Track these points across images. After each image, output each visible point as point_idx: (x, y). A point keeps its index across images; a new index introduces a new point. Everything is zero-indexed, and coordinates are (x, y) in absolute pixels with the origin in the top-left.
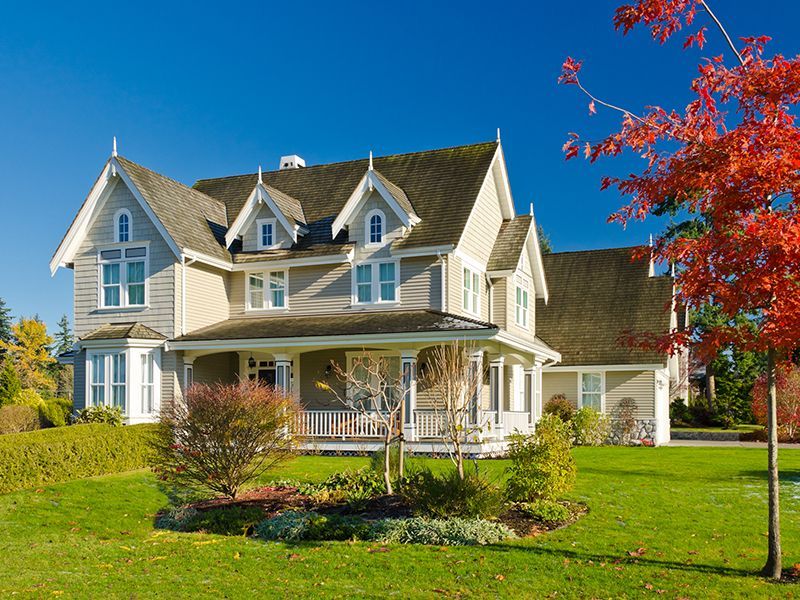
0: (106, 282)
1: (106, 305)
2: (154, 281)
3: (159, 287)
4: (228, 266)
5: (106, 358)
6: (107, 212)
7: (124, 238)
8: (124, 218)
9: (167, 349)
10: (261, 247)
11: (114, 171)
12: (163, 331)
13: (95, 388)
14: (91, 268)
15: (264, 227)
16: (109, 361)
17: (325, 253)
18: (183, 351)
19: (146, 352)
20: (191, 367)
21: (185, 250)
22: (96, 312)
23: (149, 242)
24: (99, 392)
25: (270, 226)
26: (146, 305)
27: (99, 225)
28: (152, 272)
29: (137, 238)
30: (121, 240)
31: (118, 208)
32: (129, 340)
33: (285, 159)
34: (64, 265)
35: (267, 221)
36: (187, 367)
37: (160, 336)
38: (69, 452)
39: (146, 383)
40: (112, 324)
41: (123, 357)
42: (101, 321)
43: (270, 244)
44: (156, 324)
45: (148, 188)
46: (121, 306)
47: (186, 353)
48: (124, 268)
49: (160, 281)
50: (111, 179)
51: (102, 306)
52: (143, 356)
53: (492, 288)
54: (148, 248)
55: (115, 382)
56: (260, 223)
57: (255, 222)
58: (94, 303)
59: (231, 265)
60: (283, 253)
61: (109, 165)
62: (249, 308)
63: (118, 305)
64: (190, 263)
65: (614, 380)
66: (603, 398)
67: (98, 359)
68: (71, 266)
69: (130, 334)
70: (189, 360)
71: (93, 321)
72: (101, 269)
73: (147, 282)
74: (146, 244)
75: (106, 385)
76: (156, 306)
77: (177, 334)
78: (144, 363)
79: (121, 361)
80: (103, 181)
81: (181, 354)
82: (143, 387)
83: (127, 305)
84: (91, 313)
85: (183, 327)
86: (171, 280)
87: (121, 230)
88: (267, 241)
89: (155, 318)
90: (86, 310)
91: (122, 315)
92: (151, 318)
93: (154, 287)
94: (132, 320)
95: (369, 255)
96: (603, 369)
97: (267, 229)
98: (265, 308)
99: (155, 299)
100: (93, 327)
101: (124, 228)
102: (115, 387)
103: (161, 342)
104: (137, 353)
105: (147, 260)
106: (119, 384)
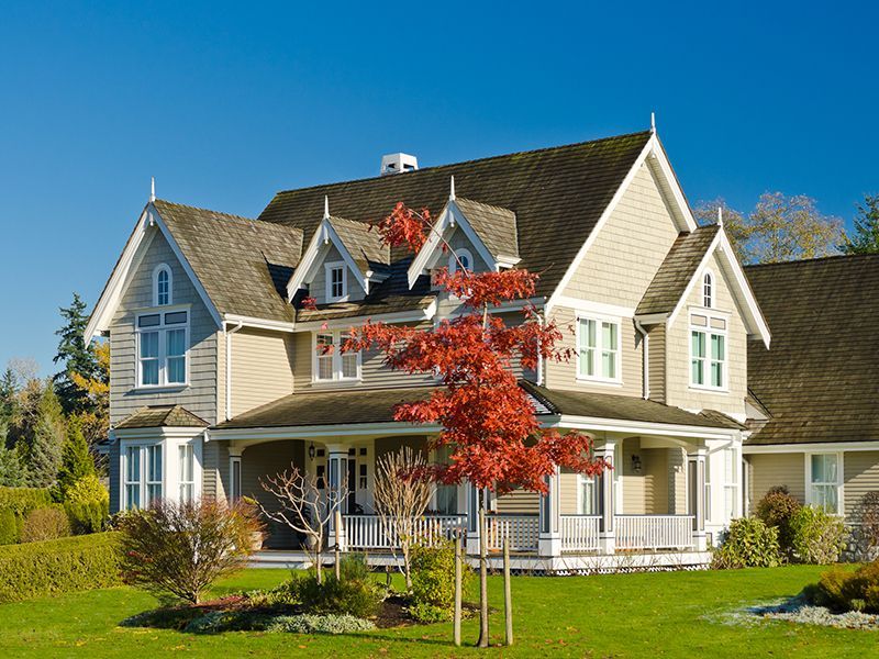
0: (144, 355)
1: (144, 383)
2: (195, 353)
3: (201, 361)
4: (289, 327)
5: (141, 451)
6: (145, 268)
7: (163, 300)
8: (163, 275)
9: (207, 440)
10: (329, 299)
11: (151, 220)
12: (205, 415)
13: (129, 487)
14: (127, 337)
15: (334, 271)
16: (144, 454)
17: (400, 309)
18: (228, 441)
19: (184, 442)
20: (239, 460)
21: (227, 316)
22: (133, 393)
23: (189, 305)
24: (133, 491)
25: (341, 271)
26: (186, 383)
27: (137, 284)
28: (194, 342)
29: (178, 300)
30: (161, 303)
31: (157, 263)
32: (164, 429)
33: (388, 159)
34: (98, 334)
35: (336, 265)
36: (232, 460)
37: (201, 422)
38: (77, 562)
39: (186, 482)
40: (151, 407)
41: (159, 448)
42: (139, 403)
43: (340, 294)
44: (197, 407)
45: (190, 236)
46: (160, 385)
47: (232, 443)
48: (163, 337)
49: (201, 353)
50: (148, 229)
51: (140, 385)
52: (182, 447)
53: (647, 338)
54: (189, 313)
55: (152, 480)
56: (330, 267)
57: (323, 266)
58: (131, 381)
59: (293, 325)
60: (353, 308)
61: (146, 213)
62: (316, 379)
63: (157, 383)
64: (235, 329)
65: (855, 464)
66: (841, 490)
67: (133, 451)
68: (107, 334)
69: (166, 422)
70: (235, 452)
71: (130, 403)
72: (138, 338)
73: (188, 354)
74: (187, 308)
75: (141, 483)
76: (197, 384)
77: (221, 419)
78: (182, 456)
79: (157, 454)
80: (140, 233)
81: (225, 444)
82: (182, 487)
83: (167, 384)
84: (128, 394)
85: (228, 410)
86: (212, 352)
87: (161, 290)
88: (337, 291)
89: (196, 399)
90: (123, 389)
91: (161, 395)
92: (192, 400)
93: (196, 361)
94: (171, 402)
95: (455, 308)
96: (840, 448)
97: (337, 275)
98: (334, 379)
99: (196, 376)
100: (130, 411)
101: (163, 288)
102: (151, 487)
103: (201, 430)
104: (173, 445)
105: (187, 327)
106: (154, 482)
